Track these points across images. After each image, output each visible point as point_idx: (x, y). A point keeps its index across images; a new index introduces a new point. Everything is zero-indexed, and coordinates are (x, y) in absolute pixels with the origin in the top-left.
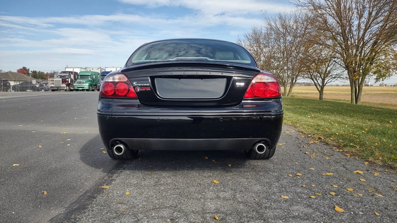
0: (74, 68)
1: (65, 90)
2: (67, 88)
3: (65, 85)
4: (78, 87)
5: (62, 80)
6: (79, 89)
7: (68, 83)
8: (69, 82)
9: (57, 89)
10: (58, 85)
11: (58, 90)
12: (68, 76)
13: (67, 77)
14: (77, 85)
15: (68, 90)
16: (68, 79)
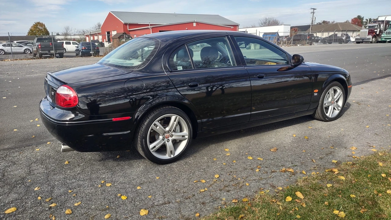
0: (386, 16)
1: (371, 42)
2: (373, 39)
3: (371, 37)
4: (385, 39)
5: (369, 31)
6: (386, 41)
7: (376, 33)
8: (378, 33)
9: (362, 41)
10: (363, 37)
11: (364, 43)
12: (378, 26)
13: (376, 28)
14: (385, 36)
15: (375, 42)
16: (377, 29)
